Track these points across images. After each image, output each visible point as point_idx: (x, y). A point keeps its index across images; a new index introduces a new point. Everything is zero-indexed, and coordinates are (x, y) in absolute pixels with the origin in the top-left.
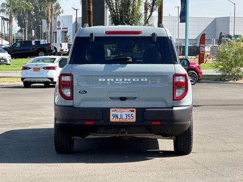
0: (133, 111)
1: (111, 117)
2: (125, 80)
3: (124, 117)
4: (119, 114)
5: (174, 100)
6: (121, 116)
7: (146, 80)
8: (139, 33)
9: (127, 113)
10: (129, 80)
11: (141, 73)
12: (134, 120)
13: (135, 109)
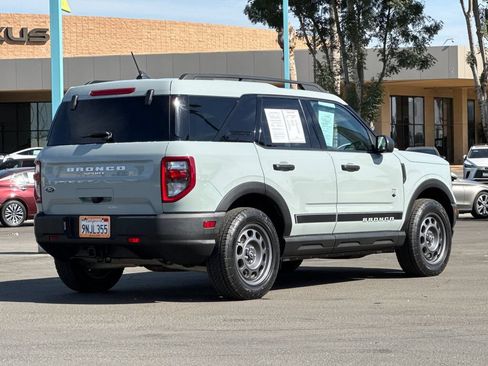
0: (106, 220)
1: (81, 230)
2: (97, 169)
3: (96, 230)
4: (90, 224)
5: (163, 201)
6: (93, 227)
7: (123, 168)
8: (131, 90)
9: (100, 224)
10: (102, 169)
11: (118, 156)
12: (108, 235)
13: (109, 218)
